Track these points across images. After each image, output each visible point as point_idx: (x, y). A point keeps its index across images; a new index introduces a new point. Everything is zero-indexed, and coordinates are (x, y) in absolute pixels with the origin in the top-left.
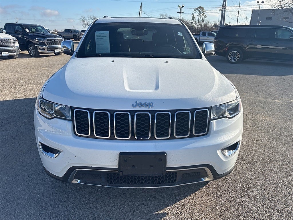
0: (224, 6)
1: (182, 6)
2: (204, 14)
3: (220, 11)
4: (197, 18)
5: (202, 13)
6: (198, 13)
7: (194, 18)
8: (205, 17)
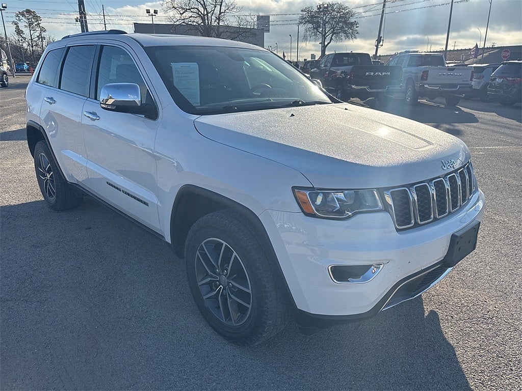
0: (82, 12)
1: (3, 7)
2: (41, 25)
3: (77, 21)
4: (26, 31)
5: (36, 23)
6: (27, 21)
7: (19, 32)
8: (43, 30)
